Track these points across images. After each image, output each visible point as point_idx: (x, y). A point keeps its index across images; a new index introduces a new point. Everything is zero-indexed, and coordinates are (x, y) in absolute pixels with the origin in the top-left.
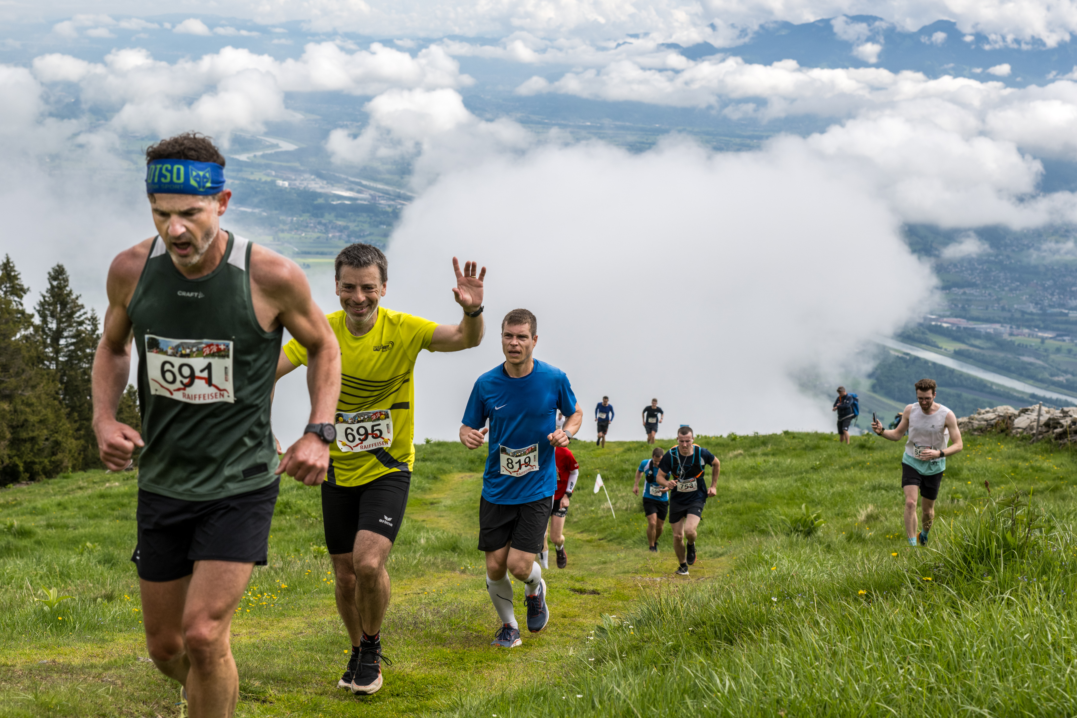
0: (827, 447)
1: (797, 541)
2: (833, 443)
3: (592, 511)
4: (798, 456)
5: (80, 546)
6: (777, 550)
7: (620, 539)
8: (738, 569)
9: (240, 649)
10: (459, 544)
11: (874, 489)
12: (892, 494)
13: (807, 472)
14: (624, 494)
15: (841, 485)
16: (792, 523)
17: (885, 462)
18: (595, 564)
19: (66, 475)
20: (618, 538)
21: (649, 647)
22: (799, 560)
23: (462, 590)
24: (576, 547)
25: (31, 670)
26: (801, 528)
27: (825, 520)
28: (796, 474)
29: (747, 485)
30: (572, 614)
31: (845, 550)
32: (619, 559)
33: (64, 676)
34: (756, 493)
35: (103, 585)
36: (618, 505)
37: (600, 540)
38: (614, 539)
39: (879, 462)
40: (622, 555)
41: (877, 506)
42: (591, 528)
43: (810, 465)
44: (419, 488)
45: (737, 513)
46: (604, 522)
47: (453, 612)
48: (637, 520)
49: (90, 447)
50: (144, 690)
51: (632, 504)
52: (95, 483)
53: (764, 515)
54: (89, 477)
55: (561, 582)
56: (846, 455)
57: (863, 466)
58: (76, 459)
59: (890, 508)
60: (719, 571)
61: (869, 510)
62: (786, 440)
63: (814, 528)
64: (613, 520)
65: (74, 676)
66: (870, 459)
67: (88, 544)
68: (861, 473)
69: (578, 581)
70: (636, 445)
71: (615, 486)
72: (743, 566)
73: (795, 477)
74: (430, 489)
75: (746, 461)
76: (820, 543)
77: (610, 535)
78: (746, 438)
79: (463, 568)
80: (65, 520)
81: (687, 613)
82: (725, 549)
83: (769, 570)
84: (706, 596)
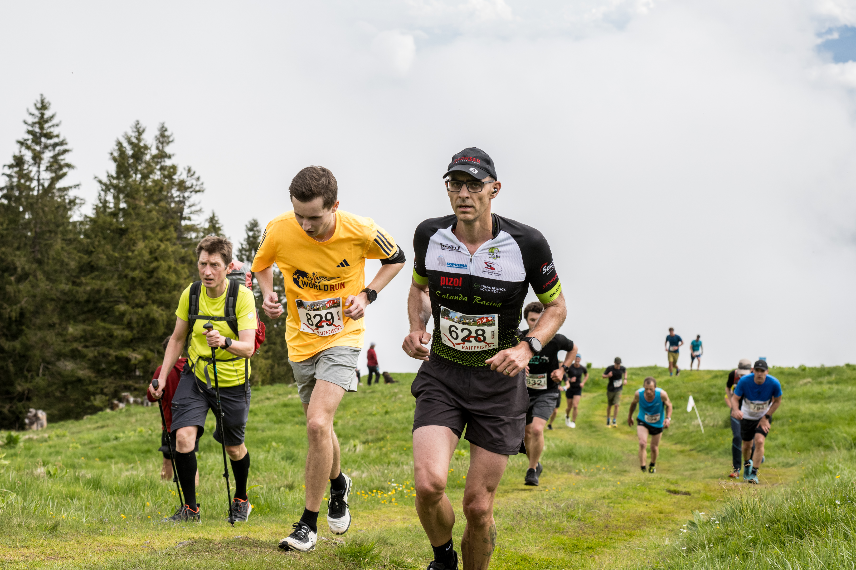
3: (685, 427)
5: (267, 446)
6: (839, 462)
7: (707, 450)
8: (807, 477)
9: (395, 532)
10: (574, 451)
14: (711, 413)
16: (852, 440)
18: (686, 470)
19: (256, 388)
21: (732, 540)
23: (577, 489)
24: (672, 456)
25: (228, 543)
29: (815, 408)
30: (667, 511)
32: (706, 467)
33: (254, 549)
34: (822, 414)
35: (286, 477)
36: (706, 422)
37: (691, 450)
38: (703, 450)
40: (709, 464)
42: (684, 441)
45: (805, 431)
46: (695, 436)
47: (568, 507)
48: (722, 435)
49: (276, 366)
50: (318, 562)
51: (718, 422)
52: (279, 395)
53: (828, 433)
54: (275, 390)
55: (659, 485)
58: (265, 375)
60: (791, 479)
62: (847, 371)
64: (702, 434)
65: (263, 549)
67: (274, 444)
69: (672, 484)
70: (722, 373)
71: (704, 407)
72: (811, 474)
75: (813, 388)
77: (700, 446)
78: (814, 369)
79: (577, 471)
80: (255, 425)
81: (765, 512)
82: (795, 461)
83: (833, 478)
84: (780, 498)
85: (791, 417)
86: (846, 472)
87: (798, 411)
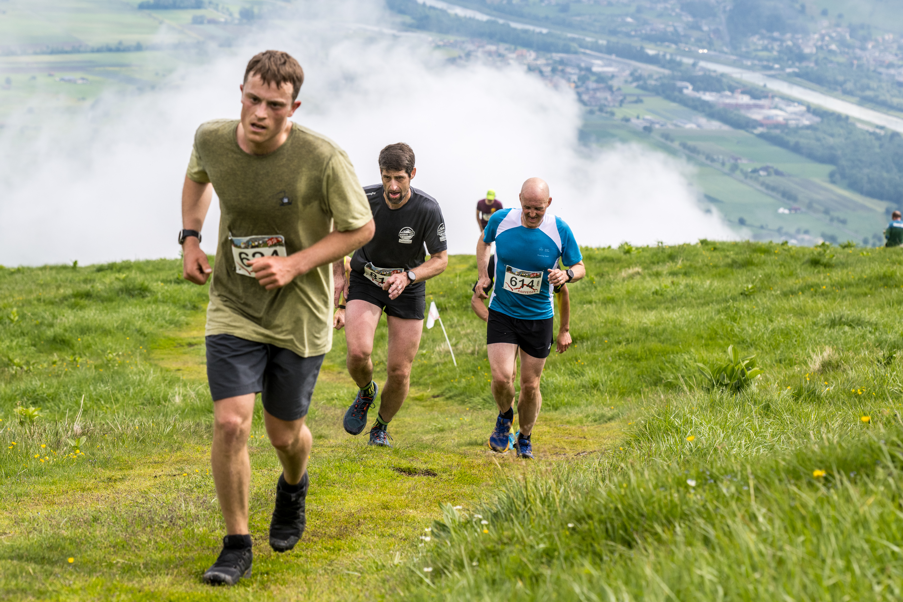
0: (764, 263)
1: (722, 398)
2: (774, 258)
3: (423, 355)
4: (722, 276)
6: (692, 413)
7: (463, 395)
8: (637, 440)
11: (833, 324)
12: (859, 331)
13: (734, 299)
14: (469, 331)
15: (784, 318)
16: (713, 373)
17: (849, 285)
18: (428, 432)
20: (461, 394)
21: (511, 552)
22: (724, 428)
26: (726, 381)
27: (761, 369)
28: (718, 302)
29: (648, 318)
30: (396, 504)
31: (792, 413)
32: (462, 424)
34: (661, 328)
36: (460, 346)
37: (434, 397)
38: (455, 396)
39: (840, 285)
40: (467, 419)
41: (838, 349)
42: (422, 381)
43: (739, 290)
44: (171, 322)
45: (632, 358)
46: (441, 371)
53: (672, 361)
55: (380, 458)
56: (791, 275)
57: (816, 291)
59: (856, 351)
60: (609, 443)
61: (825, 354)
62: (704, 253)
63: (745, 380)
64: (454, 369)
66: (827, 280)
68: (814, 302)
69: (405, 457)
71: (456, 320)
72: (644, 434)
73: (717, 307)
74: (187, 324)
75: (645, 284)
76: (755, 403)
77: (449, 390)
78: (645, 249)
81: (565, 503)
82: (615, 411)
83: (682, 441)
84: (592, 478)
85: (607, 335)
86: (705, 429)
87: (619, 324)
